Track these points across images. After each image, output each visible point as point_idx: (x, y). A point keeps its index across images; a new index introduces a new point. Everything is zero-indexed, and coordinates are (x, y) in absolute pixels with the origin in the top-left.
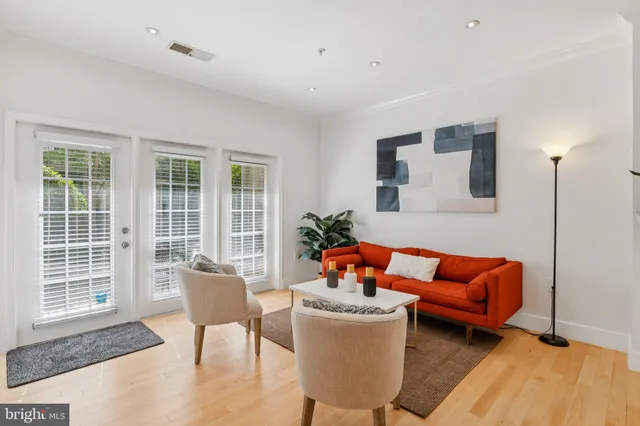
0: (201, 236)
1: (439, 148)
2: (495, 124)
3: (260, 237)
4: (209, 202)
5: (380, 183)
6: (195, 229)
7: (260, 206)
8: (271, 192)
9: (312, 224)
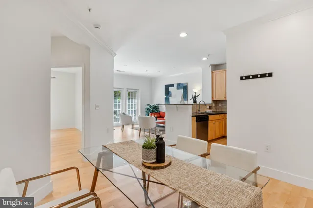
0: (121, 110)
1: (177, 89)
2: (187, 84)
3: (135, 110)
4: (122, 101)
5: (166, 97)
6: (119, 108)
7: (135, 102)
8: (138, 99)
9: (148, 107)
